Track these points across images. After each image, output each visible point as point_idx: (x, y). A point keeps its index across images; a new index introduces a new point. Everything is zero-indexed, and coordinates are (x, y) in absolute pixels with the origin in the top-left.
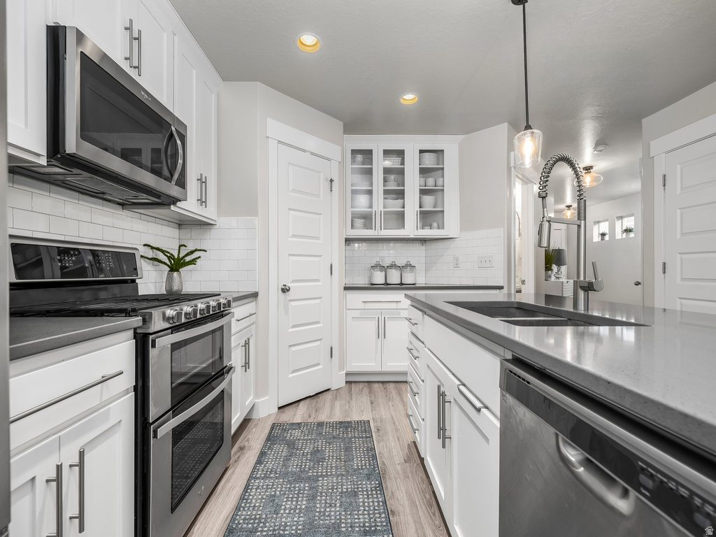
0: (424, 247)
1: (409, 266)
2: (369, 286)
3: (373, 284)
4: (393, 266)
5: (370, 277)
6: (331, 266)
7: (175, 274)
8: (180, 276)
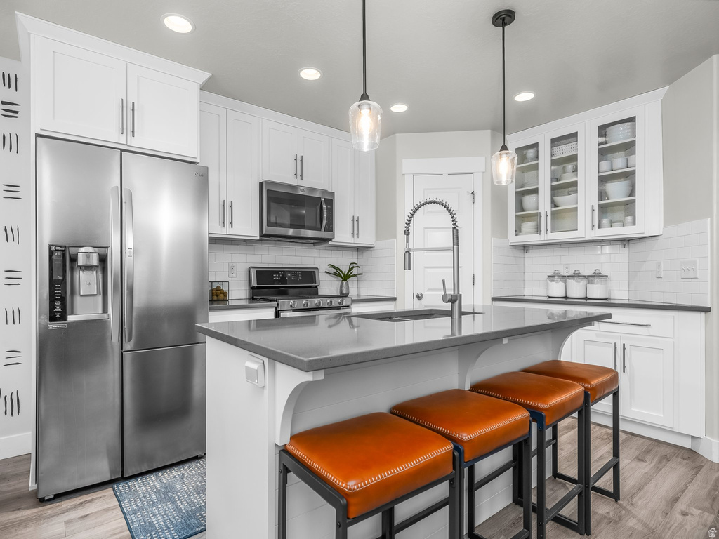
0: (626, 250)
1: (598, 275)
2: (546, 299)
3: (550, 297)
4: (577, 275)
5: (547, 289)
6: (474, 276)
7: (345, 283)
8: (347, 284)
